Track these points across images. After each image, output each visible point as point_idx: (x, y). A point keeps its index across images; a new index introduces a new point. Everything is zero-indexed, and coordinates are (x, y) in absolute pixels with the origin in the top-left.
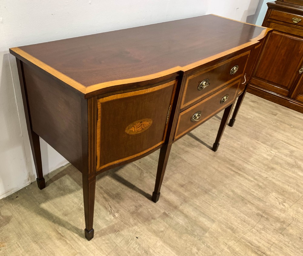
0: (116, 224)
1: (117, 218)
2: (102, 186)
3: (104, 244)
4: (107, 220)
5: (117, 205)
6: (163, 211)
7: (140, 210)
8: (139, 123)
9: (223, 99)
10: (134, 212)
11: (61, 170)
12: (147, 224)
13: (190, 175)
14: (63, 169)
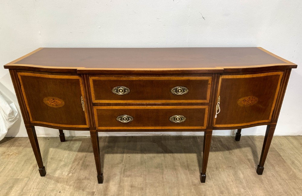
0: (63, 178)
1: (68, 176)
2: (87, 156)
3: (44, 182)
4: (62, 174)
5: (78, 170)
6: (95, 191)
7: (85, 181)
8: (52, 99)
9: (173, 118)
10: (80, 179)
11: (83, 138)
12: (75, 190)
13: (150, 184)
14: (84, 138)
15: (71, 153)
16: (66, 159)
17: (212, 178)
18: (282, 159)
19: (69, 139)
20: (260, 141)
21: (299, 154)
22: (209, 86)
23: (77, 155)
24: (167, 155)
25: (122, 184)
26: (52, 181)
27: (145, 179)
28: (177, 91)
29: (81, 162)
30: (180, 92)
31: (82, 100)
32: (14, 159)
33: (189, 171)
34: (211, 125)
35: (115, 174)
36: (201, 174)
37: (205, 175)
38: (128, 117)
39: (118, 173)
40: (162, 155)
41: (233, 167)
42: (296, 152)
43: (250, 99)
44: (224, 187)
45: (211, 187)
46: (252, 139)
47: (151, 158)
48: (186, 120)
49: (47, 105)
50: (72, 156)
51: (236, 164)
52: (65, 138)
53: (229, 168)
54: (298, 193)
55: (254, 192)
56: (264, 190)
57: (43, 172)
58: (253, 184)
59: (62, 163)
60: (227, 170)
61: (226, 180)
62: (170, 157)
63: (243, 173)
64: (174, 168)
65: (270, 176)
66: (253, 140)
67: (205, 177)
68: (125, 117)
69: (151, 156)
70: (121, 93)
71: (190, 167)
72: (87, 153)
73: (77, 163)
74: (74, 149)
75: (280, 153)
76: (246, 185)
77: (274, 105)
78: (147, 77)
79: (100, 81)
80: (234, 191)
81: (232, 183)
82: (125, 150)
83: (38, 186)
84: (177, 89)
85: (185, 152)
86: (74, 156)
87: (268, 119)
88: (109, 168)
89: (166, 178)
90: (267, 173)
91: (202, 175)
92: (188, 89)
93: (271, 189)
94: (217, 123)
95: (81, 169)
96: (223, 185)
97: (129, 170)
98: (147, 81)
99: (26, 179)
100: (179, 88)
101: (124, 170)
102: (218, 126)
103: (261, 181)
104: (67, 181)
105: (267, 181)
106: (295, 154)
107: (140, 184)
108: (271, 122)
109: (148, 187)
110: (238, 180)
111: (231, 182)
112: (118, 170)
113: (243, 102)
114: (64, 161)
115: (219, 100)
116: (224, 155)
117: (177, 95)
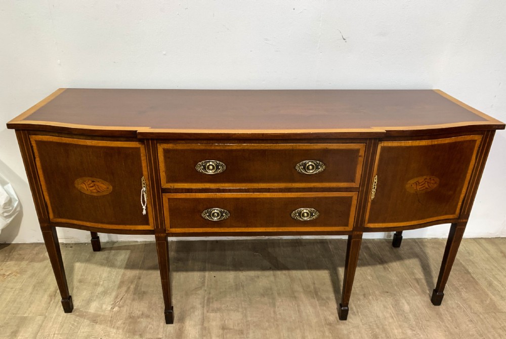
0: (103, 315)
1: (113, 311)
2: (142, 277)
3: (71, 323)
4: (102, 308)
5: (129, 302)
6: (161, 337)
7: (142, 320)
8: (90, 182)
9: (298, 213)
10: (134, 317)
11: (131, 244)
12: (127, 335)
13: (255, 324)
14: (134, 244)
15: (114, 272)
16: (105, 282)
17: (358, 312)
18: (471, 279)
19: (108, 246)
20: (433, 248)
21: (498, 269)
22: (361, 160)
23: (124, 275)
24: (279, 273)
25: (206, 325)
26: (85, 321)
27: (246, 316)
28: (306, 168)
29: (132, 287)
30: (312, 170)
31: (143, 182)
32: (15, 282)
33: (318, 300)
34: (361, 225)
35: (193, 308)
36: (341, 306)
37: (346, 308)
38: (221, 212)
39: (199, 306)
40: (271, 272)
41: (391, 293)
42: (494, 265)
43: (426, 180)
44: (378, 328)
45: (357, 327)
46: (420, 244)
47: (252, 279)
48: (319, 216)
49: (81, 192)
50: (116, 277)
51: (395, 287)
52: (101, 244)
53: (384, 294)
54: (500, 336)
55: (429, 336)
56: (445, 331)
57: (68, 306)
58: (427, 321)
59: (99, 288)
60: (382, 298)
61: (380, 315)
62: (284, 276)
63: (408, 304)
64: (293, 296)
65: (453, 308)
66: (422, 247)
67: (347, 311)
68: (216, 211)
69: (253, 275)
70: (211, 171)
71: (319, 294)
72: (141, 271)
73: (124, 289)
74: (118, 263)
75: (467, 267)
76: (414, 323)
77: (464, 190)
78: (255, 144)
79: (176, 150)
80: (396, 334)
81: (391, 320)
82: (207, 265)
83: (62, 330)
84: (305, 164)
85: (310, 268)
86: (120, 277)
87: (454, 213)
88: (182, 297)
89: (280, 314)
90: (448, 303)
91: (342, 309)
92: (325, 164)
93: (456, 330)
94: (370, 222)
95: (134, 300)
96: (376, 324)
97: (216, 300)
98: (255, 150)
99: (38, 318)
100: (310, 163)
101: (209, 299)
102: (371, 225)
103: (439, 315)
104: (111, 321)
105: (448, 316)
106: (493, 270)
107: (237, 324)
108: (459, 218)
109: (252, 330)
110: (402, 315)
111: (390, 318)
112: (197, 300)
113: (415, 186)
114: (102, 285)
115: (375, 182)
116: (375, 272)
117: (306, 174)
